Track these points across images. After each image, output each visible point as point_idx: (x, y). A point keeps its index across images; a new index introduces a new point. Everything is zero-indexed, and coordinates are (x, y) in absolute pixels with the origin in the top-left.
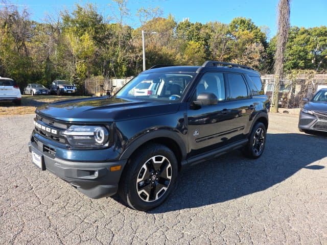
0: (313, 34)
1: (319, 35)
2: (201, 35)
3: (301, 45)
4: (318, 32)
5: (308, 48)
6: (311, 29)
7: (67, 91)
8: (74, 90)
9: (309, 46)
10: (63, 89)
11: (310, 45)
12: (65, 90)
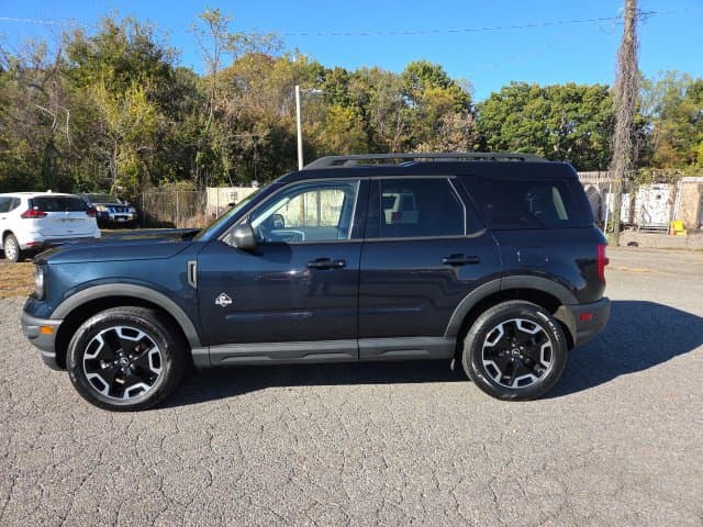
0: (555, 97)
1: (564, 101)
2: (351, 95)
3: (538, 118)
4: (563, 94)
5: (550, 123)
6: (549, 88)
7: (117, 217)
8: (131, 215)
9: (550, 121)
10: (106, 213)
11: (552, 117)
12: (112, 215)
